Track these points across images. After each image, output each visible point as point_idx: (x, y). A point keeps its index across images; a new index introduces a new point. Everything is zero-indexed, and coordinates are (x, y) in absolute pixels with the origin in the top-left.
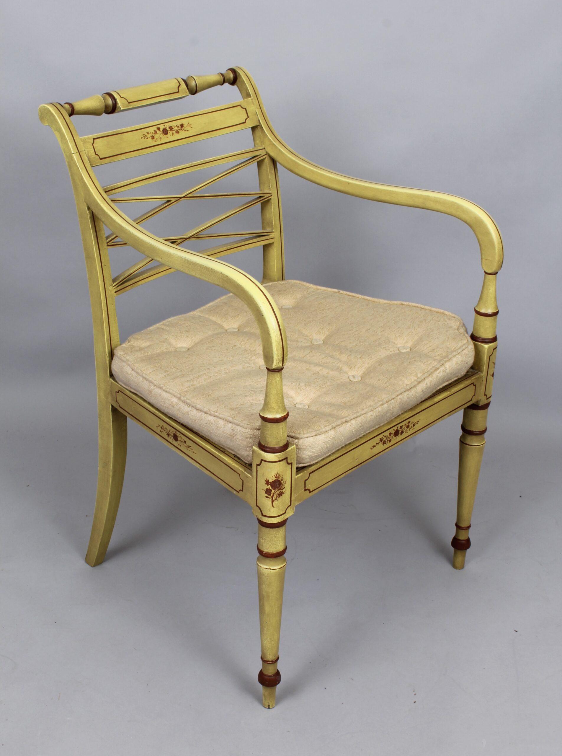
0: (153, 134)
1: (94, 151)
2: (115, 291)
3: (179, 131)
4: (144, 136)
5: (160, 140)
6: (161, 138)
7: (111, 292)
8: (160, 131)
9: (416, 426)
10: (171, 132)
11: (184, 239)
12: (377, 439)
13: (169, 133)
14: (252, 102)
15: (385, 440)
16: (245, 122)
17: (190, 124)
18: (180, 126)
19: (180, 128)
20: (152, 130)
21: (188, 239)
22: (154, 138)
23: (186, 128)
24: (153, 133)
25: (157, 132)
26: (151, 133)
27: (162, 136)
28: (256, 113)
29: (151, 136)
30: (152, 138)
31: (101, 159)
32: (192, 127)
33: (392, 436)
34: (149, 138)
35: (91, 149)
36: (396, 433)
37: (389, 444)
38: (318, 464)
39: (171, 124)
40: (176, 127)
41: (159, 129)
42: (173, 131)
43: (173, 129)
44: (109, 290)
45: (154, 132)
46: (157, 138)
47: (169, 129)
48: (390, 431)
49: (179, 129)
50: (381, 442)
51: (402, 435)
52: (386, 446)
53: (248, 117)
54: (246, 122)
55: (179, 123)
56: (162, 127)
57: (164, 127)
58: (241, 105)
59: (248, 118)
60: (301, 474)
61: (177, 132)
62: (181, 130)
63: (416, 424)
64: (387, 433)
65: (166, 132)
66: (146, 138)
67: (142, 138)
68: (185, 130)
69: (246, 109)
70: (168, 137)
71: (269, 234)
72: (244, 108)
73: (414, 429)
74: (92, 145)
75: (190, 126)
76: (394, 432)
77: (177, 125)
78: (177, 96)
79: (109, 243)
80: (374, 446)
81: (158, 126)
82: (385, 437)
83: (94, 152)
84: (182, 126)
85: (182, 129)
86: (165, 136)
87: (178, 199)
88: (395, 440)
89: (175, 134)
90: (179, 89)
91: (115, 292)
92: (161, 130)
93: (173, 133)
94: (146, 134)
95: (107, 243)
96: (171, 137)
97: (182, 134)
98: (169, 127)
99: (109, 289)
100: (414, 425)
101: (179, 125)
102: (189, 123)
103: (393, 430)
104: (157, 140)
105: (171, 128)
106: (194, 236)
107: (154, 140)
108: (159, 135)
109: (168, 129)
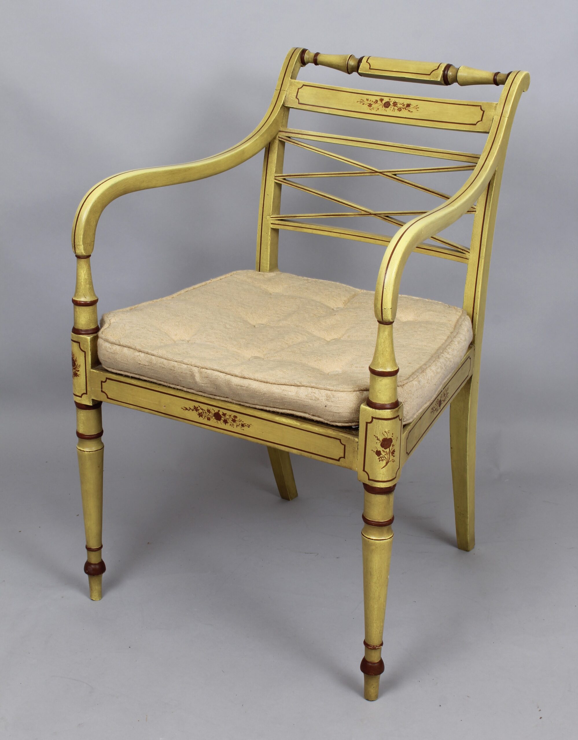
0: (373, 103)
1: (296, 94)
2: (271, 222)
3: (402, 109)
4: (362, 101)
5: (376, 111)
6: (378, 109)
7: (267, 221)
8: (382, 102)
9: (245, 428)
10: (393, 107)
11: (369, 213)
12: (191, 404)
13: (390, 107)
14: (496, 107)
15: (201, 413)
16: (475, 125)
17: (418, 107)
18: (407, 105)
19: (405, 107)
20: (374, 98)
21: (373, 215)
22: (371, 106)
23: (412, 109)
24: (373, 101)
25: (378, 103)
26: (370, 101)
27: (382, 107)
28: (493, 119)
29: (369, 104)
30: (368, 106)
31: (299, 103)
32: (418, 110)
33: (210, 414)
34: (365, 105)
35: (294, 92)
36: (217, 416)
37: (205, 421)
38: (117, 377)
39: (397, 100)
40: (401, 104)
41: (382, 100)
42: (396, 107)
43: (397, 105)
44: (266, 219)
45: (375, 101)
46: (374, 107)
47: (393, 104)
48: (210, 408)
49: (403, 107)
50: (197, 411)
51: (225, 424)
52: (201, 420)
53: (482, 120)
54: (477, 124)
55: (406, 102)
56: (386, 100)
57: (389, 100)
58: (482, 106)
59: (481, 122)
60: (98, 372)
61: (400, 110)
62: (405, 109)
63: (245, 426)
64: (205, 407)
65: (387, 106)
66: (363, 103)
67: (358, 102)
68: (409, 111)
69: (484, 112)
70: (386, 111)
71: (464, 252)
72: (483, 110)
73: (243, 430)
74: (298, 89)
75: (416, 108)
76: (214, 412)
77: (403, 103)
78: (424, 78)
79: (277, 178)
80: (187, 409)
81: (383, 98)
82: (202, 409)
83: (296, 96)
84: (408, 105)
85: (407, 109)
86: (384, 108)
87: (373, 172)
88: (213, 422)
89: (396, 111)
90: (433, 72)
91: (272, 224)
92: (384, 102)
93: (394, 108)
94: (365, 100)
95: (275, 177)
96: (389, 111)
97: (404, 113)
98: (393, 102)
99: (266, 217)
100: (243, 425)
101: (405, 104)
102: (417, 105)
103: (213, 409)
104: (373, 108)
105: (395, 104)
106: (381, 215)
107: (370, 108)
108: (380, 105)
109: (391, 103)
